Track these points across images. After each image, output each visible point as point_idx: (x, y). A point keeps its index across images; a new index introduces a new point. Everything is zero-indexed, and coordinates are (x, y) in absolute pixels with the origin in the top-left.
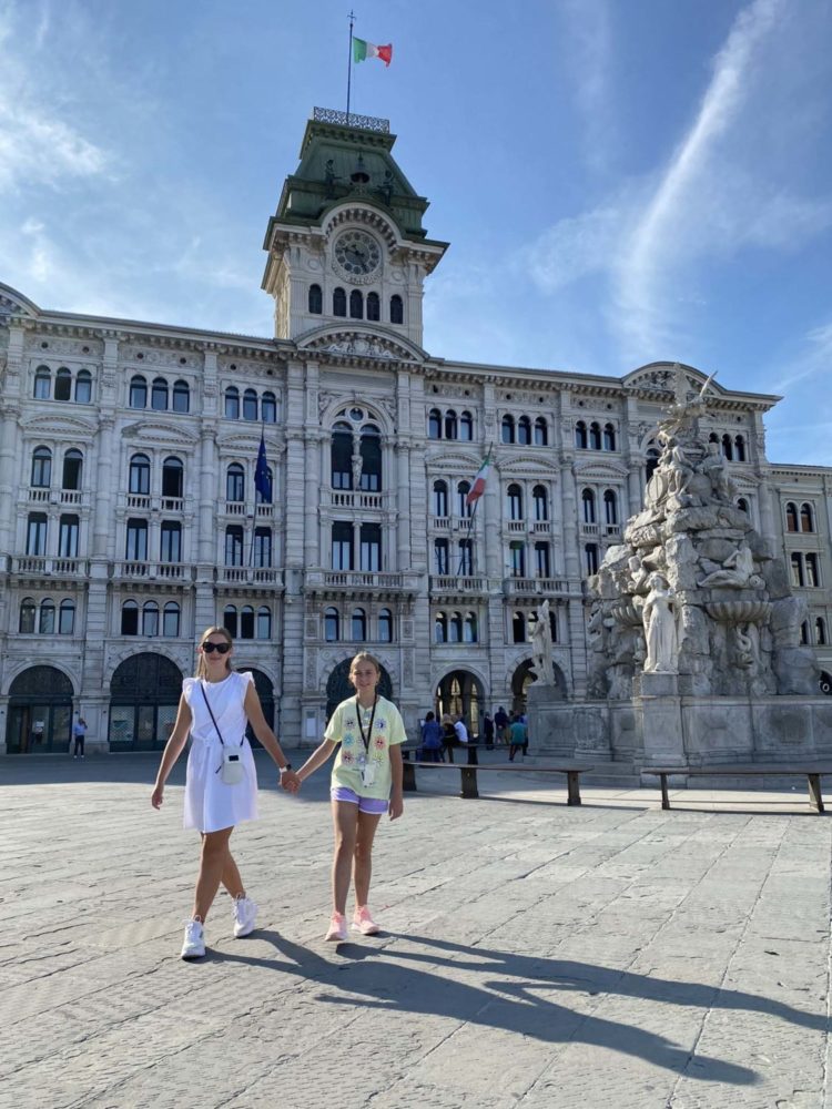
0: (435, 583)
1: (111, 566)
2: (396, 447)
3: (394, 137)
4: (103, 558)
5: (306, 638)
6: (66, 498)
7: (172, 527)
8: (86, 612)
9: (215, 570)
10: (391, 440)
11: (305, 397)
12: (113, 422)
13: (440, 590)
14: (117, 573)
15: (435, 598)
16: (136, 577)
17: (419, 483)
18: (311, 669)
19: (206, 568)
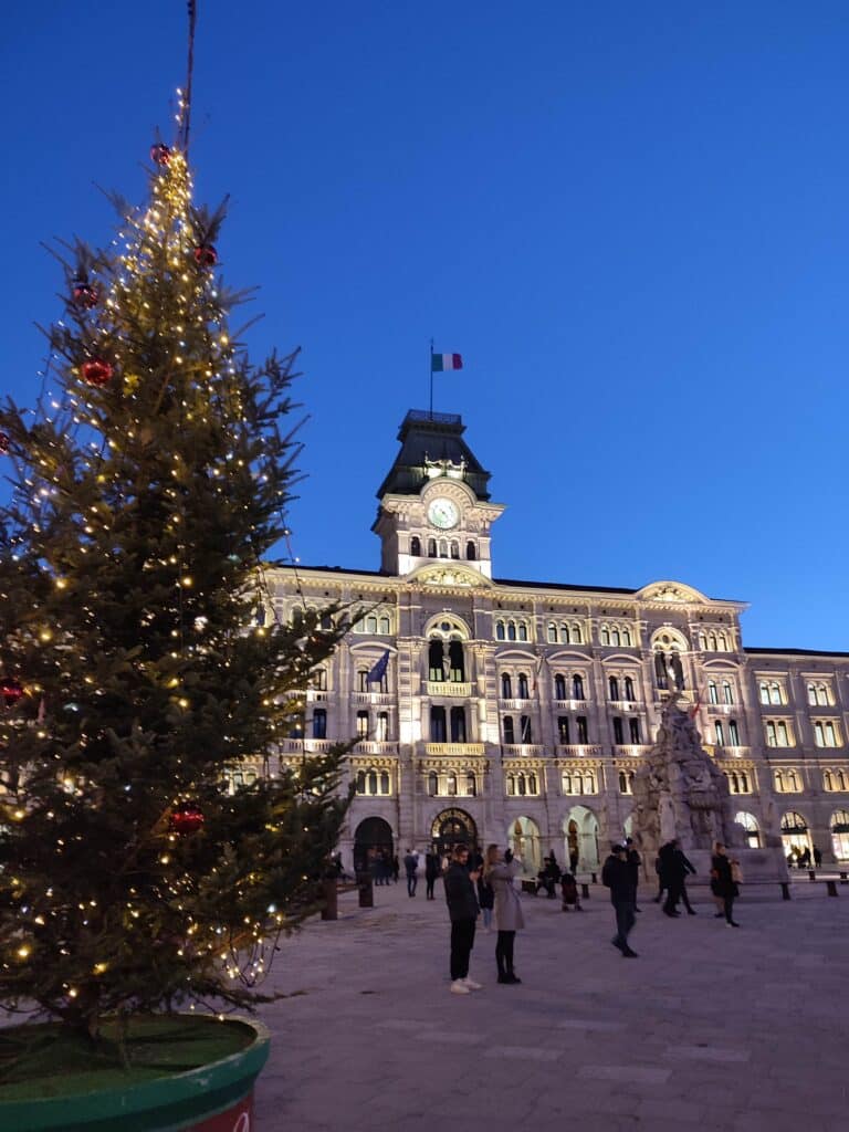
0: (505, 751)
3: (465, 428)
5: (416, 794)
7: (320, 714)
11: (410, 616)
13: (509, 756)
15: (506, 762)
18: (420, 819)
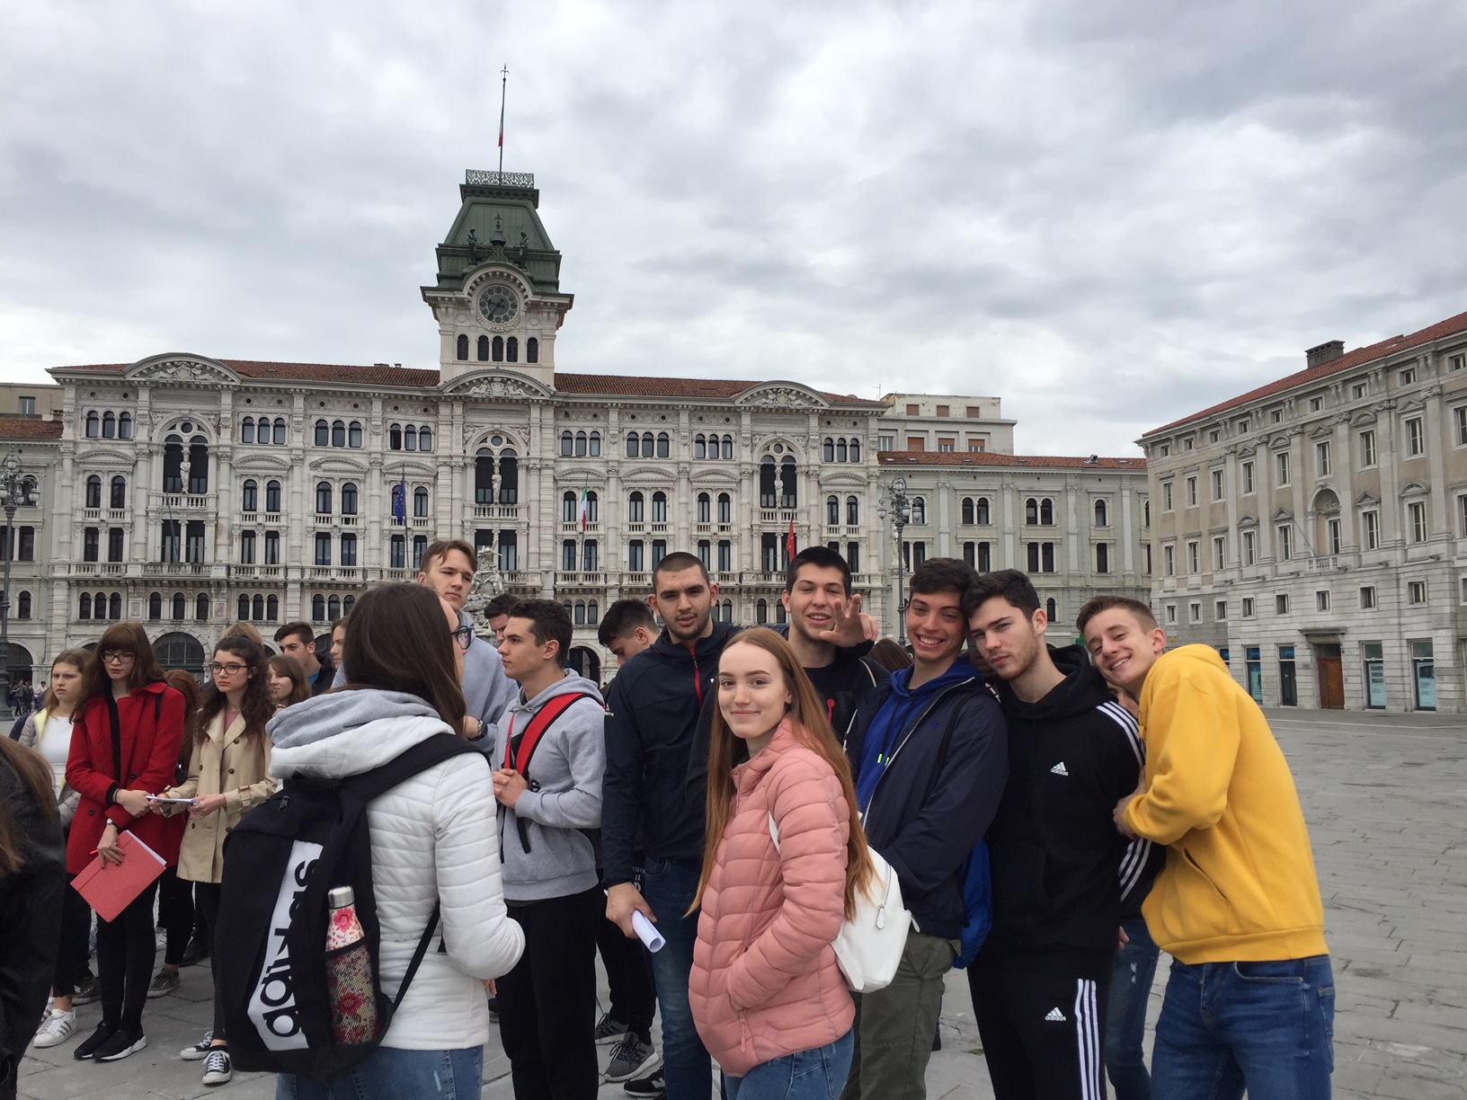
0: (559, 578)
1: (303, 569)
2: (528, 468)
3: (538, 191)
4: (297, 564)
6: (269, 518)
7: (349, 539)
8: (286, 604)
9: (381, 571)
10: (524, 462)
11: (451, 431)
12: (302, 460)
13: (564, 583)
14: (307, 577)
15: (559, 590)
16: (320, 578)
17: (548, 495)
19: (373, 569)
